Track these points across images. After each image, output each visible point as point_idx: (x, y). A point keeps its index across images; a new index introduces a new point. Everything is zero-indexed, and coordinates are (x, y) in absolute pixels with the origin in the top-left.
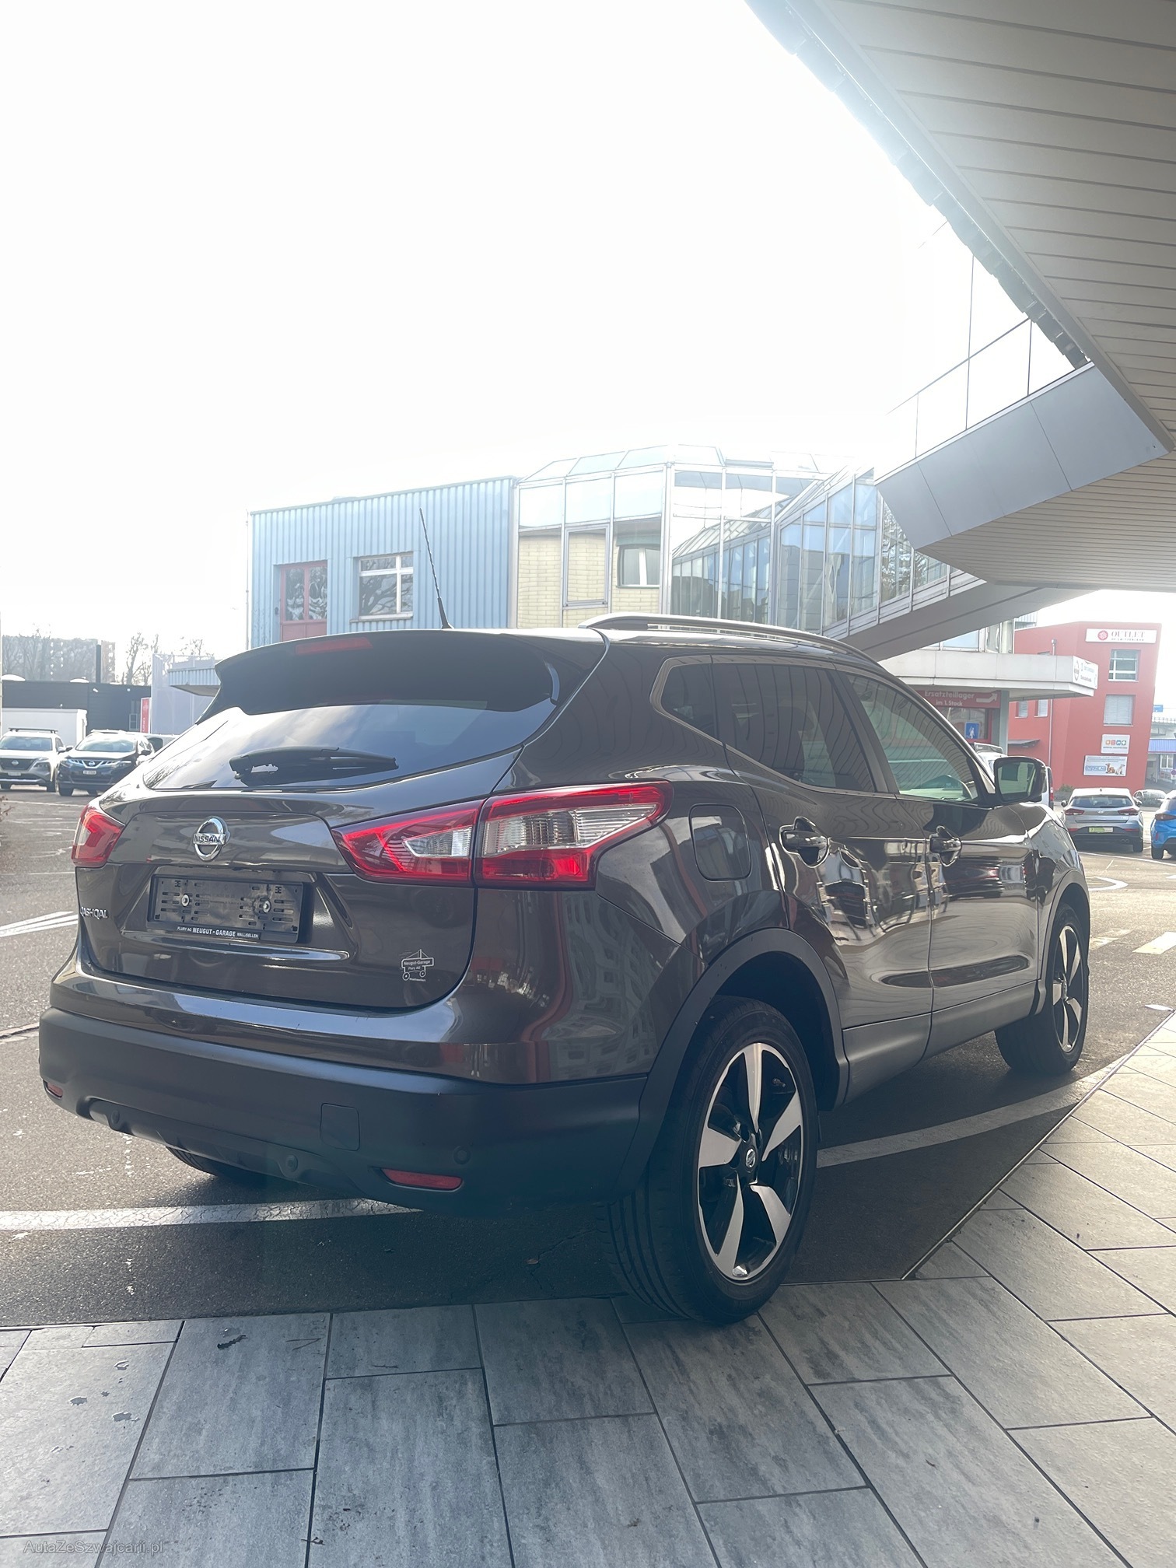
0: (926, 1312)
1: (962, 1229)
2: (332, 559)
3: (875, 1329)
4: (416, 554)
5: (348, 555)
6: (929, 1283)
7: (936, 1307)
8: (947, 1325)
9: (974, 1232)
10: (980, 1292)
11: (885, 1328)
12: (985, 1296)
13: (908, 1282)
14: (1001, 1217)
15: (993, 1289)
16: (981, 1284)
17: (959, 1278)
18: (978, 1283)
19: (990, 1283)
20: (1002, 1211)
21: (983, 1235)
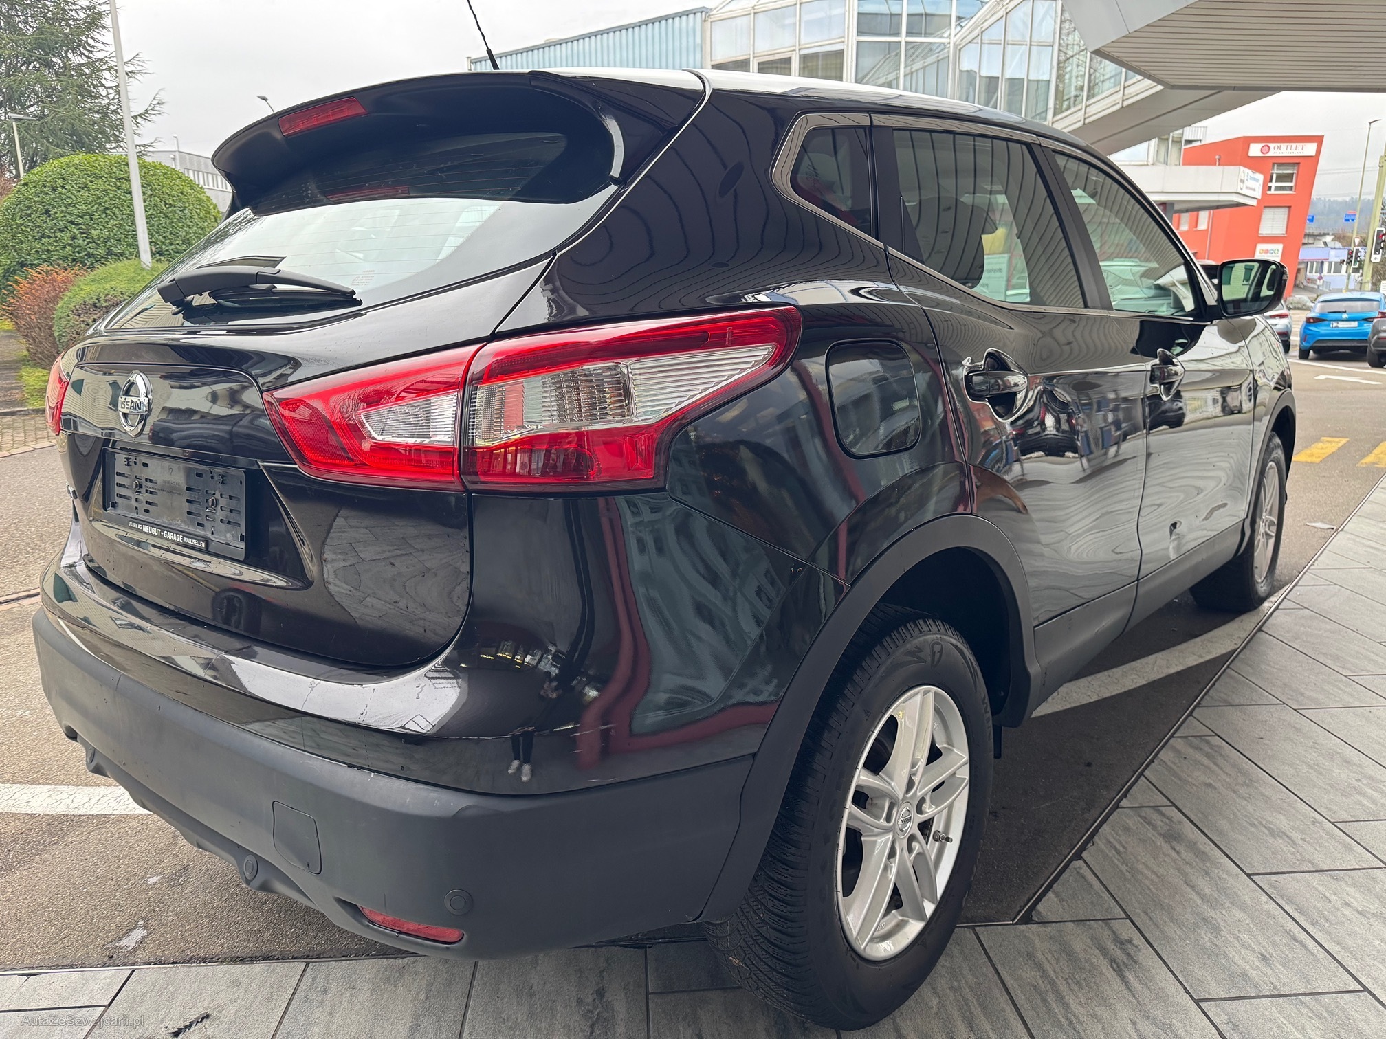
0: (1040, 982)
1: (1096, 839)
3: (971, 1013)
6: (1050, 929)
7: (1055, 972)
8: (1066, 1007)
9: (1110, 842)
10: (1113, 947)
11: (984, 1010)
12: (1120, 955)
13: (1023, 927)
14: (1144, 818)
15: (1130, 941)
16: (1114, 932)
17: (1086, 921)
18: (1110, 928)
19: (1126, 930)
20: (1145, 809)
21: (1121, 849)
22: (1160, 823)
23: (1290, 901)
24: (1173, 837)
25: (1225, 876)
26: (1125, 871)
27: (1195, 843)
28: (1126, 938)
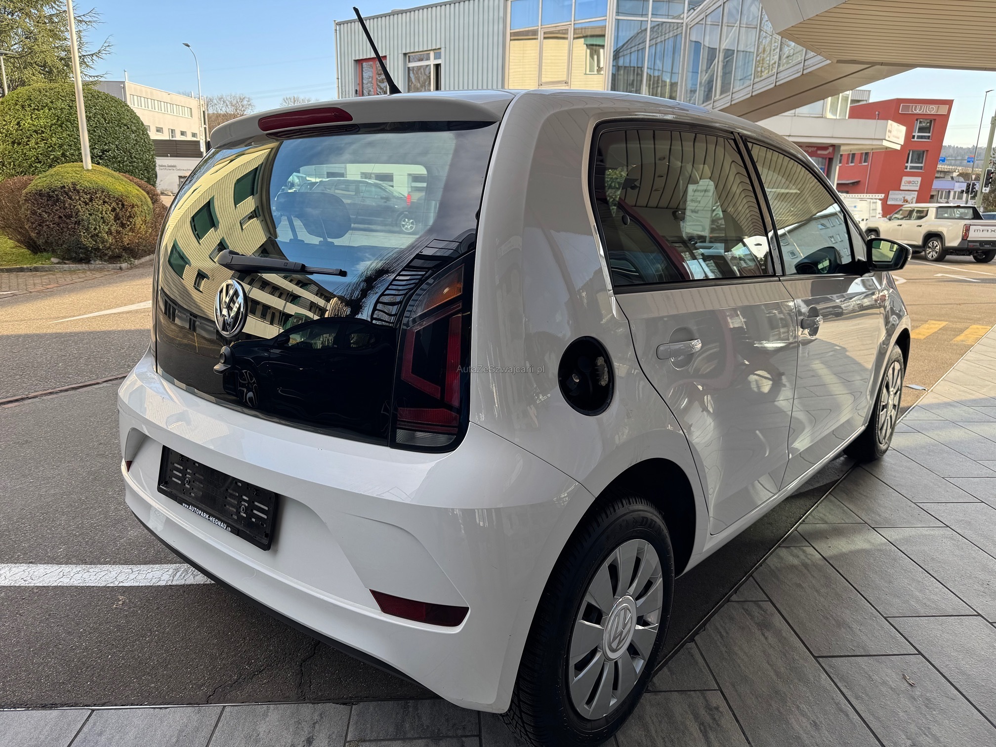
0: (643, 739)
1: (708, 625)
2: (390, 55)
4: (443, 50)
5: (400, 52)
6: (659, 697)
7: (656, 731)
9: (717, 629)
10: (704, 712)
12: (708, 719)
14: (746, 610)
15: (717, 708)
16: (707, 701)
17: (688, 691)
18: (705, 698)
19: (716, 699)
20: (748, 603)
21: (724, 634)
22: (756, 614)
23: (842, 679)
24: (765, 626)
25: (797, 658)
26: (724, 652)
27: (780, 631)
28: (715, 706)
